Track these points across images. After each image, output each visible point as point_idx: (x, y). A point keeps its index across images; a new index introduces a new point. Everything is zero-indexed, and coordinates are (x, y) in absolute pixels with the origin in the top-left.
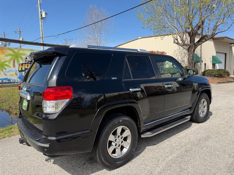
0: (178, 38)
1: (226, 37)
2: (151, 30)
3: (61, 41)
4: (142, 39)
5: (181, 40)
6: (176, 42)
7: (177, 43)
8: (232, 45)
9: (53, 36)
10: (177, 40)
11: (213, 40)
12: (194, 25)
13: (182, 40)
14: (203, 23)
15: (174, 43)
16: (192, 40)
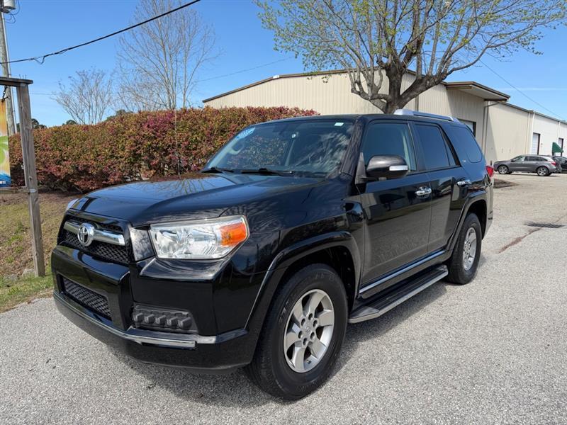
0: (363, 79)
1: (474, 84)
2: (296, 57)
3: (70, 77)
4: (283, 80)
5: (368, 85)
6: (358, 89)
7: (359, 93)
8: (489, 103)
9: (32, 59)
10: (359, 84)
11: (447, 88)
12: (399, 48)
13: (371, 85)
14: (419, 44)
15: (352, 91)
16: (395, 86)
